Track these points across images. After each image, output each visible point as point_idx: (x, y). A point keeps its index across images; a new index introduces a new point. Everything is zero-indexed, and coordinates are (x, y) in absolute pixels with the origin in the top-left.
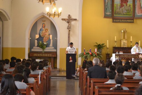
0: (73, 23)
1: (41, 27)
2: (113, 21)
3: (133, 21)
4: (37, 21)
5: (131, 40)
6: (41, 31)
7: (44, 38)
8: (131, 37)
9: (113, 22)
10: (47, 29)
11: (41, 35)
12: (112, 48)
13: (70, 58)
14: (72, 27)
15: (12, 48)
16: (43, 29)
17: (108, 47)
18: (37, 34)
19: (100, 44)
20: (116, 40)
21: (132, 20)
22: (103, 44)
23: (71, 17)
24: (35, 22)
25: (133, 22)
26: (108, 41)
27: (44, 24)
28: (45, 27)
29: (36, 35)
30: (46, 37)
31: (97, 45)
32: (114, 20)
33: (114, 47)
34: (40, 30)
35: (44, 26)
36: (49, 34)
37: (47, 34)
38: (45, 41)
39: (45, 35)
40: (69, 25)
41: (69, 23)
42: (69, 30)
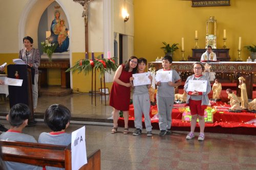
0: (93, 5)
2: (193, 4)
3: (229, 2)
4: (47, 9)
5: (225, 36)
6: (53, 25)
7: (59, 36)
8: (225, 31)
9: (193, 6)
10: (63, 21)
11: (55, 31)
12: (191, 51)
13: (16, 75)
14: (91, 14)
16: (57, 21)
17: (183, 49)
18: (47, 31)
19: (169, 45)
20: (196, 37)
21: (227, 2)
22: (175, 45)
24: (44, 11)
25: (229, 5)
26: (183, 39)
27: (58, 13)
29: (47, 32)
30: (62, 35)
31: (165, 46)
32: (195, 3)
33: (193, 50)
34: (53, 23)
36: (67, 30)
37: (64, 29)
38: (61, 40)
39: (60, 31)
40: (85, 9)
41: (83, 5)
42: (85, 19)
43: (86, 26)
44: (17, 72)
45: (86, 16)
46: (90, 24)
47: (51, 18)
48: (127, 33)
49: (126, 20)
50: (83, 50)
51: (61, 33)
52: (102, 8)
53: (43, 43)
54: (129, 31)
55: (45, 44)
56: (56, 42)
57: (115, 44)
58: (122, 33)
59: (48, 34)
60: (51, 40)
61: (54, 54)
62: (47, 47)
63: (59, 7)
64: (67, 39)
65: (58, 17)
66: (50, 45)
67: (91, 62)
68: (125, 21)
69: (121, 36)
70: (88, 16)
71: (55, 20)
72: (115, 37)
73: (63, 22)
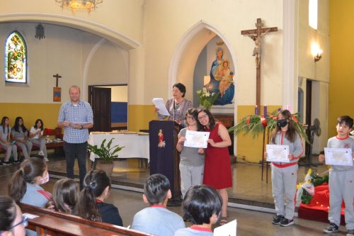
0: (269, 38)
1: (214, 58)
4: (206, 46)
6: (214, 67)
7: (221, 83)
10: (227, 62)
11: (215, 76)
13: (160, 134)
14: (266, 51)
15: (145, 107)
16: (219, 62)
18: (206, 75)
23: (263, 25)
24: (202, 49)
27: (221, 52)
28: (222, 57)
29: (205, 77)
30: (225, 81)
34: (213, 65)
35: (220, 55)
36: (232, 74)
37: (228, 73)
38: (223, 88)
39: (223, 75)
40: (257, 44)
41: (255, 40)
42: (257, 58)
43: (259, 68)
44: (161, 130)
45: (258, 54)
46: (264, 66)
47: (212, 58)
48: (318, 78)
49: (318, 59)
50: (253, 102)
51: (224, 78)
52: (281, 43)
53: (199, 92)
54: (321, 76)
55: (201, 94)
56: (217, 91)
57: (299, 93)
58: (311, 77)
59: (207, 79)
60: (211, 87)
61: (213, 106)
62: (205, 98)
63: (222, 43)
64: (232, 87)
65: (220, 57)
66: (208, 95)
67: (263, 119)
68: (316, 60)
69: (309, 83)
70: (261, 54)
71: (217, 60)
72: (301, 83)
73: (227, 64)
